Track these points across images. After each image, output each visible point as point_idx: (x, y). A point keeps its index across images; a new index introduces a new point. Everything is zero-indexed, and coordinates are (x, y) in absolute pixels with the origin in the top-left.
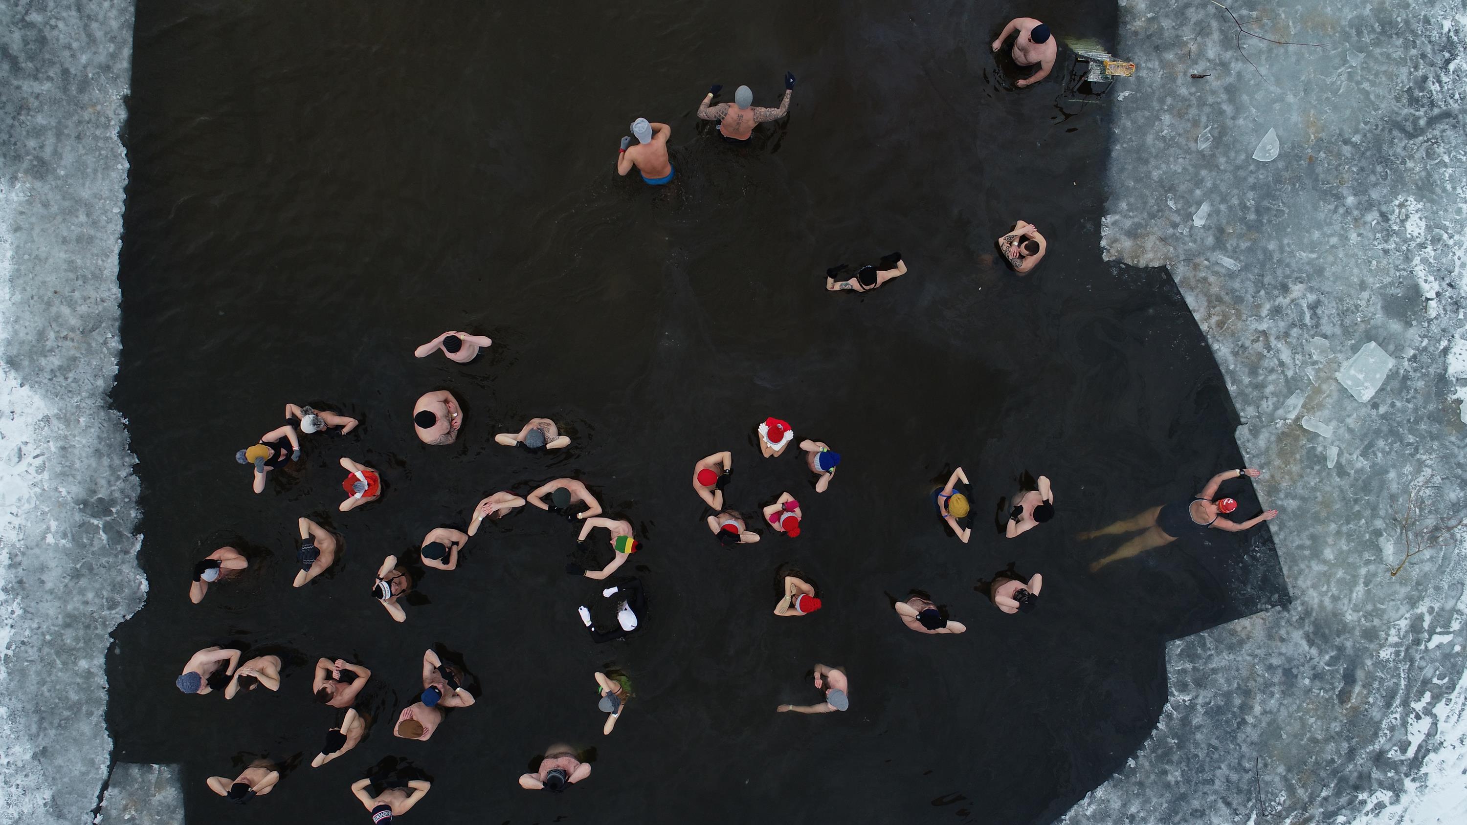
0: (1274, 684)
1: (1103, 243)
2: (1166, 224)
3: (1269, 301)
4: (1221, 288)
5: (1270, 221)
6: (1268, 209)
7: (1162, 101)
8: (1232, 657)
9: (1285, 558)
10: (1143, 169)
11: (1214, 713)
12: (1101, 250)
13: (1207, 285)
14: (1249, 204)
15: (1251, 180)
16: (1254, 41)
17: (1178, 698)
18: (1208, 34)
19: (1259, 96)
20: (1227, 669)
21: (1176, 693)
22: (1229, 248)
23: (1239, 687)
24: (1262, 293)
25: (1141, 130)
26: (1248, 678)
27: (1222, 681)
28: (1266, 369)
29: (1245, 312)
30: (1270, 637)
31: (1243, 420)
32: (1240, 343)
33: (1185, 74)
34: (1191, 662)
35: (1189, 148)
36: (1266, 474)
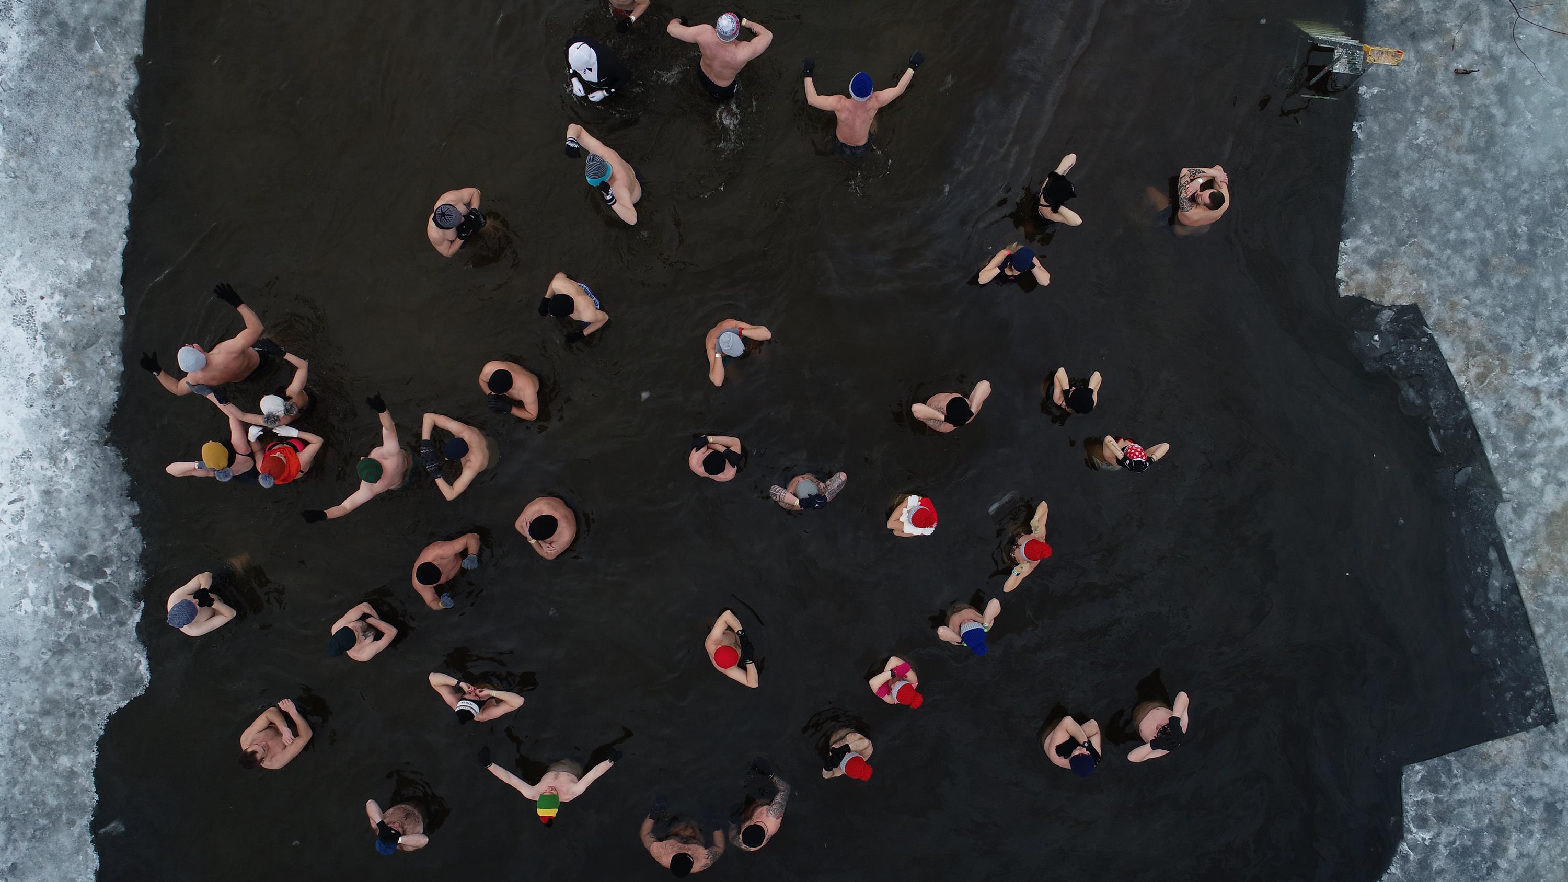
0: (1532, 821)
1: (1340, 274)
2: (1418, 253)
3: (1541, 351)
4: (1483, 333)
5: (1545, 253)
6: (1544, 238)
7: (1417, 100)
8: (1483, 786)
9: (1552, 668)
10: (1391, 184)
11: (1460, 855)
12: (1336, 283)
13: (1465, 329)
14: (1520, 231)
15: (1524, 202)
16: (1532, 31)
17: (1417, 836)
18: (1477, 21)
19: (1536, 99)
20: (1475, 802)
21: (1414, 830)
22: (1495, 284)
23: (1491, 824)
24: (1533, 340)
25: (1391, 137)
26: (1502, 813)
27: (1470, 816)
28: (1535, 434)
29: (1512, 364)
30: (1531, 764)
31: (1505, 496)
32: (1504, 402)
33: (1446, 69)
34: (1433, 792)
35: (1449, 161)
36: (1530, 564)
